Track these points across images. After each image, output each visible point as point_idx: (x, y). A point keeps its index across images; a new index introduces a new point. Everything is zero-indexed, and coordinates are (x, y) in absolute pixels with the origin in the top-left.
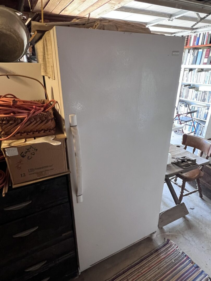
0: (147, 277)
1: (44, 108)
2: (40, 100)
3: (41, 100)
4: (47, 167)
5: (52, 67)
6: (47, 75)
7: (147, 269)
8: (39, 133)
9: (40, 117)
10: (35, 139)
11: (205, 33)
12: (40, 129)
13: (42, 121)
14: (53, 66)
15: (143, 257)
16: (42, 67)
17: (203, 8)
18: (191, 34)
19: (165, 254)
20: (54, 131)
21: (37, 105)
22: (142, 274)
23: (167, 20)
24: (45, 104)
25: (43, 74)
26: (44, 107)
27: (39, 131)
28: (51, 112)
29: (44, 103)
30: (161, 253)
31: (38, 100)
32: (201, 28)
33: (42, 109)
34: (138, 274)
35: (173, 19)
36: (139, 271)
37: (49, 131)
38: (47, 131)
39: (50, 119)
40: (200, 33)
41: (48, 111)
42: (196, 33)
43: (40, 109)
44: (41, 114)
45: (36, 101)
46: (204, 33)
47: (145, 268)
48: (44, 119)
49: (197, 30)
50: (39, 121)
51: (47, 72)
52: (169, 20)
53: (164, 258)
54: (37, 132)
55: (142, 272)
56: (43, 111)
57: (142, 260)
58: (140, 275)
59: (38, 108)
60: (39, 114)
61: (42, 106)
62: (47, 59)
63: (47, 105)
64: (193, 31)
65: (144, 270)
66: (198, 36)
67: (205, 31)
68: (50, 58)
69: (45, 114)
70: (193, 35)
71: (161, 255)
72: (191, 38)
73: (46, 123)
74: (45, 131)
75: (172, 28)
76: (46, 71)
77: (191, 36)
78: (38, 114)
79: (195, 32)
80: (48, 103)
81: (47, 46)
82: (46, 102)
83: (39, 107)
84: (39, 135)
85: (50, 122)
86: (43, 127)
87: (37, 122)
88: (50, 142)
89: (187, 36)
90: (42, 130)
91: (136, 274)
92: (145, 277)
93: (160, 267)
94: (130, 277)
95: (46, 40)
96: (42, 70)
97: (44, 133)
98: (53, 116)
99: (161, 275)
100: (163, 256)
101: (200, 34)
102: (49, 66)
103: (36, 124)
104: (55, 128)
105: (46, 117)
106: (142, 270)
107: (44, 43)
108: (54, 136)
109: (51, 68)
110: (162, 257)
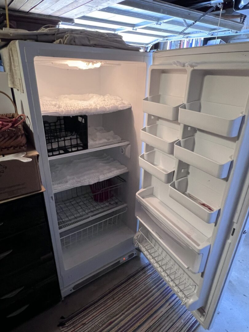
0: (133, 294)
1: (12, 124)
2: (8, 114)
3: (10, 114)
4: (19, 185)
5: (20, 80)
6: (15, 87)
7: (133, 286)
8: (8, 150)
9: (8, 133)
10: (3, 156)
11: (198, 39)
12: (9, 146)
13: (11, 138)
14: (20, 78)
15: (130, 276)
16: (9, 78)
17: (189, 14)
18: (184, 39)
19: (152, 271)
20: (25, 147)
21: (4, 120)
22: (128, 292)
23: (155, 23)
24: (14, 119)
25: (10, 86)
26: (12, 122)
27: (8, 148)
28: (20, 127)
29: (13, 117)
30: (148, 270)
31: (6, 115)
32: (193, 33)
33: (10, 124)
34: (124, 293)
35: (161, 23)
36: (126, 289)
37: (20, 148)
38: (16, 147)
39: (20, 135)
40: (192, 38)
41: (17, 127)
42: (189, 39)
43: (8, 125)
44: (10, 130)
45: (4, 114)
46: (196, 39)
47: (131, 286)
48: (13, 135)
49: (190, 35)
50: (7, 137)
51: (15, 84)
52: (157, 24)
53: (151, 274)
54: (6, 150)
55: (128, 290)
56: (11, 127)
57: (129, 279)
58: (126, 292)
59: (5, 123)
60: (7, 130)
61: (10, 122)
62: (14, 71)
63: (16, 120)
64: (185, 36)
65: (130, 288)
66: (191, 42)
67: (197, 37)
68: (17, 70)
69: (14, 129)
70: (186, 40)
71: (148, 272)
72: (183, 43)
73: (14, 140)
74: (15, 147)
75: (163, 32)
76: (13, 83)
77: (184, 42)
78: (5, 130)
79: (187, 38)
80: (17, 118)
81: (13, 56)
82: (15, 116)
83: (8, 122)
84: (8, 152)
85: (20, 138)
86: (12, 144)
87: (5, 139)
88: (21, 159)
89: (179, 41)
90: (11, 147)
91: (122, 293)
92: (131, 294)
93: (146, 283)
94: (116, 296)
95: (11, 50)
96: (9, 82)
97: (14, 150)
98: (23, 132)
99: (146, 291)
100: (149, 272)
101: (193, 40)
102: (16, 78)
103: (5, 141)
104: (26, 144)
105: (15, 133)
106: (128, 288)
107: (9, 53)
108: (25, 153)
109: (18, 80)
110: (149, 274)
